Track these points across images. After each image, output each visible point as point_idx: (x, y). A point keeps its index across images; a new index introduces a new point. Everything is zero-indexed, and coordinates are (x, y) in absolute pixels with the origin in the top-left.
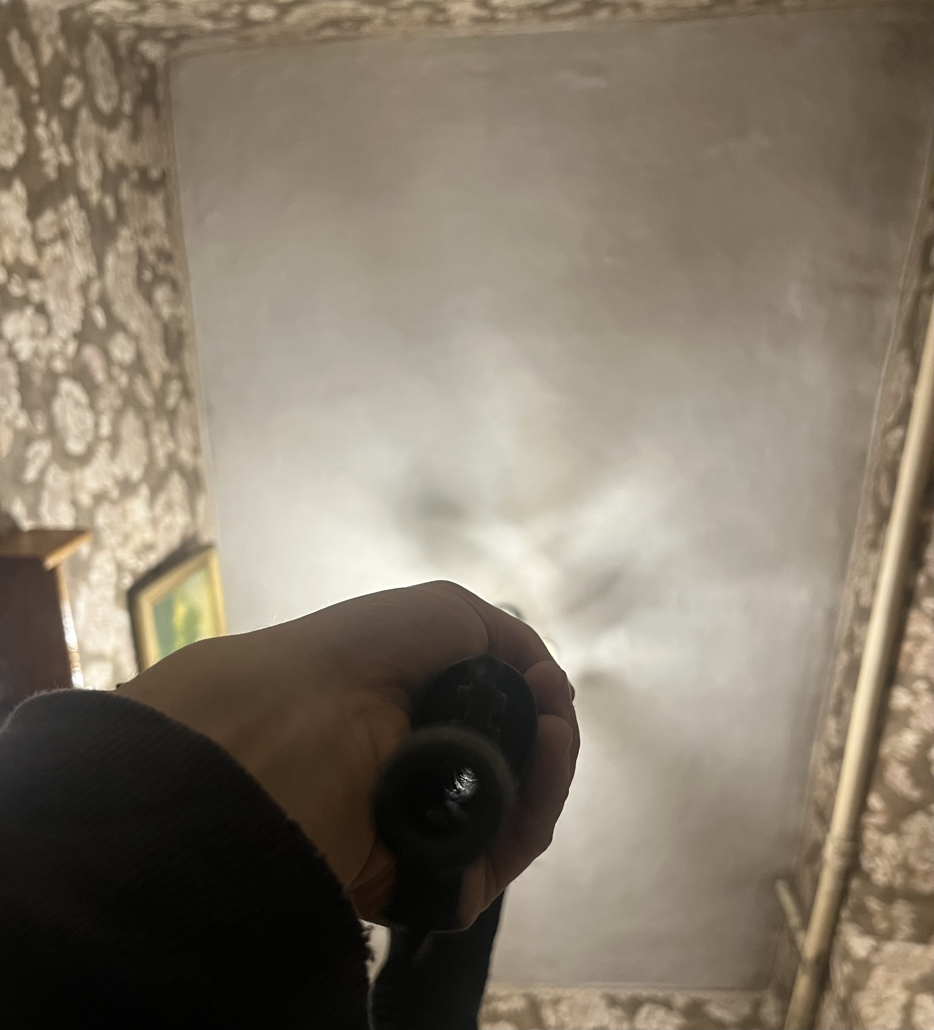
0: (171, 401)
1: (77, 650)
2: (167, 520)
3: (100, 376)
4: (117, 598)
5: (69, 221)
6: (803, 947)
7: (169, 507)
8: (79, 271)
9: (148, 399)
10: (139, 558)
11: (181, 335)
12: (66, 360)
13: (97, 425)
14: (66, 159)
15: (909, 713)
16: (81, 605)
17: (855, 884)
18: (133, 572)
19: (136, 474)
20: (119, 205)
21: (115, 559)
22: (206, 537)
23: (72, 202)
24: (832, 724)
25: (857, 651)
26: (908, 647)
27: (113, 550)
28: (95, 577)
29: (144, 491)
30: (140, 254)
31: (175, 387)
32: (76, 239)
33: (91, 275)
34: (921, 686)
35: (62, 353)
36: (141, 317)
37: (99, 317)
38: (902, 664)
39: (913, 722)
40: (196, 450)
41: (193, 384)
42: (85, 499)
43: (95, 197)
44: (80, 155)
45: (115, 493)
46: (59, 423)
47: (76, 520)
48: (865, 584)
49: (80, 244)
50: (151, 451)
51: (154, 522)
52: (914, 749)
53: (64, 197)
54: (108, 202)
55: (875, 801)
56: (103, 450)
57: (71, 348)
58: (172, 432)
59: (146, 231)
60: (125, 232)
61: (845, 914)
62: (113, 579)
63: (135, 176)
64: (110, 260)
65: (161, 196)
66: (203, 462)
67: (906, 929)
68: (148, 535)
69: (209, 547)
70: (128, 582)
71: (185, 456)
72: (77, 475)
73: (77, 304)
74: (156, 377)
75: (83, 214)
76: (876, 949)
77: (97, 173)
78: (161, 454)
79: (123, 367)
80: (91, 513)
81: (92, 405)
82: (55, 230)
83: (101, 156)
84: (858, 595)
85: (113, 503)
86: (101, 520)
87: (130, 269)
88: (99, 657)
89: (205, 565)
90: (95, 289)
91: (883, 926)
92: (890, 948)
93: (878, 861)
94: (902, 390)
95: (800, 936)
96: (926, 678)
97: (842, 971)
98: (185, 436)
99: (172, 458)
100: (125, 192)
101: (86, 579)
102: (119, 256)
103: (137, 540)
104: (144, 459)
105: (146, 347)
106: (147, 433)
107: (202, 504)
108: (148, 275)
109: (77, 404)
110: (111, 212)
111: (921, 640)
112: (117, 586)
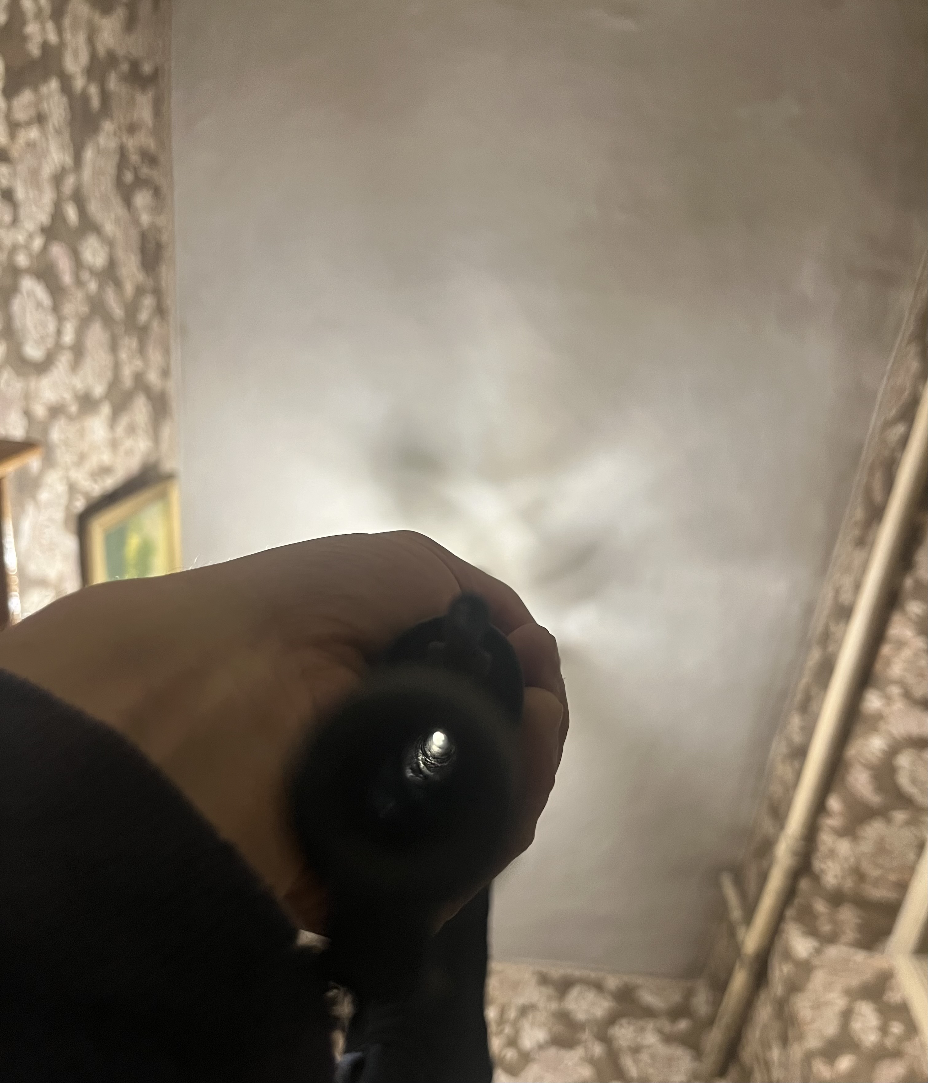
0: (143, 316)
1: (17, 572)
2: (128, 443)
3: (67, 278)
4: (66, 522)
5: (48, 105)
6: (743, 942)
7: (132, 430)
8: (54, 162)
9: (118, 312)
10: (95, 481)
11: (159, 247)
12: (30, 255)
13: (59, 332)
14: (53, 38)
15: (879, 717)
16: (26, 525)
17: (804, 884)
18: (86, 495)
19: (99, 390)
20: (105, 96)
21: (68, 478)
22: (168, 465)
23: (54, 84)
24: (796, 721)
25: (831, 649)
26: (886, 650)
27: (67, 469)
28: (44, 496)
29: (106, 410)
30: (122, 152)
31: (148, 302)
32: (54, 125)
33: (67, 167)
34: (895, 690)
35: (27, 247)
36: (117, 221)
37: (71, 213)
38: (879, 666)
39: (883, 726)
40: (165, 373)
41: (169, 302)
42: (40, 411)
43: (79, 83)
44: (68, 36)
45: (73, 409)
46: (17, 323)
47: (28, 432)
48: (847, 582)
49: (58, 132)
50: (117, 367)
51: (114, 444)
52: (879, 754)
53: (45, 78)
54: (93, 90)
55: (834, 803)
56: (64, 359)
57: (38, 243)
58: (142, 350)
59: (132, 129)
60: (108, 126)
61: (790, 912)
62: (64, 501)
63: (125, 67)
64: (89, 154)
65: (150, 94)
66: (172, 386)
67: (850, 934)
68: (106, 458)
69: (170, 477)
70: (80, 505)
71: (153, 377)
72: (33, 384)
73: (48, 197)
74: (129, 289)
75: (65, 100)
76: (818, 951)
77: (84, 58)
78: (127, 373)
79: (93, 272)
80: (45, 428)
81: (56, 309)
82: (32, 112)
83: (91, 41)
84: (837, 592)
85: (71, 418)
86: (56, 435)
87: (110, 167)
88: (42, 583)
89: (163, 496)
90: (70, 182)
91: (826, 928)
92: (833, 952)
93: (830, 864)
94: (908, 385)
95: (741, 932)
96: (901, 683)
97: (781, 970)
98: (155, 356)
99: (139, 378)
100: (113, 83)
101: (34, 498)
102: (99, 151)
103: (94, 462)
104: (109, 374)
105: (120, 254)
106: (114, 347)
107: (166, 431)
108: (129, 177)
109: (39, 305)
110: (95, 102)
111: (901, 644)
112: (68, 508)
